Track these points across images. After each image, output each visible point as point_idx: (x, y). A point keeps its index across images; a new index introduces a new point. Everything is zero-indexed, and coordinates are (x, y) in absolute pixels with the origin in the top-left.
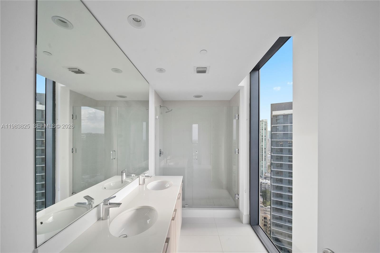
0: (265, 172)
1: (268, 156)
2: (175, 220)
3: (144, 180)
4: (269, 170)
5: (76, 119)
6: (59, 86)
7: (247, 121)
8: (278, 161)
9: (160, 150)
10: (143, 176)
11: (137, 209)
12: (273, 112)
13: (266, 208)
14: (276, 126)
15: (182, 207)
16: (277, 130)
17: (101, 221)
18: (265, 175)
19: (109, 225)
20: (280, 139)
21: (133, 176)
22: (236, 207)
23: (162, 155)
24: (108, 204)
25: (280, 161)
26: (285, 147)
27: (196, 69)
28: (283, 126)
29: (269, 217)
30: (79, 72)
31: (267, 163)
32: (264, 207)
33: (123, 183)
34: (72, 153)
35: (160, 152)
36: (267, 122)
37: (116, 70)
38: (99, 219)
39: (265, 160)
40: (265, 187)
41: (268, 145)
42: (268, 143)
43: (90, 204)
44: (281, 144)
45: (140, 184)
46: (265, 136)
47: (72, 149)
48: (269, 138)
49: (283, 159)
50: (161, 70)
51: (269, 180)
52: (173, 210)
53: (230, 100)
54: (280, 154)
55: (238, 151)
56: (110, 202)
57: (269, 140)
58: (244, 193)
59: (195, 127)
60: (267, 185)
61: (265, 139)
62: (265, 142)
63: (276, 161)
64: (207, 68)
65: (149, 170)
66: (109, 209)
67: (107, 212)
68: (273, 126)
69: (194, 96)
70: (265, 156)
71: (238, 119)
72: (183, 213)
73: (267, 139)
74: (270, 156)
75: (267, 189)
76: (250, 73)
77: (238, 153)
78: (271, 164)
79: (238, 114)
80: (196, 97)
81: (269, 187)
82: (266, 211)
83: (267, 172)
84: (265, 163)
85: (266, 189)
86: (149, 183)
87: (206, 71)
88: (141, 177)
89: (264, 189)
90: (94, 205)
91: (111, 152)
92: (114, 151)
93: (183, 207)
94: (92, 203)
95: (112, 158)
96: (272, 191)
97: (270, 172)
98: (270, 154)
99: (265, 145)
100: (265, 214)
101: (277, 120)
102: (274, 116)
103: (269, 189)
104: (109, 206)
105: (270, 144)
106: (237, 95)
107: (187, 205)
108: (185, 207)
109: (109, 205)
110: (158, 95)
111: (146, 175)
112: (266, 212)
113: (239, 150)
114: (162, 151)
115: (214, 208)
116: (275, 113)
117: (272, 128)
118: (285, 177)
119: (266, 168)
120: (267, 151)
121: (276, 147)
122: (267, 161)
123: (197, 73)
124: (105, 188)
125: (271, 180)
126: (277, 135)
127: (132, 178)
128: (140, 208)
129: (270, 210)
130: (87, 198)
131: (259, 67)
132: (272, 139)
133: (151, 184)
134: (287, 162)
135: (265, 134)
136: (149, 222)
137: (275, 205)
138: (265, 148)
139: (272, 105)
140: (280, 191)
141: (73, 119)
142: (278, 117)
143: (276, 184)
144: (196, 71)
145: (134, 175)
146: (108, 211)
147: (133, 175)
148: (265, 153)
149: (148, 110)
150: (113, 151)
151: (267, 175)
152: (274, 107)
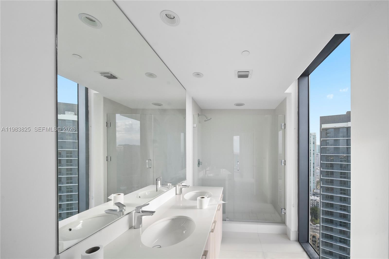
0: (313, 188)
1: (317, 171)
2: (214, 232)
3: (181, 189)
4: (319, 186)
5: (110, 127)
6: (92, 93)
7: (295, 130)
8: (328, 177)
9: (199, 160)
10: (179, 185)
11: (173, 219)
12: (322, 125)
13: (314, 226)
14: (326, 140)
15: (222, 220)
16: (327, 144)
17: (133, 230)
18: (313, 191)
19: (142, 234)
20: (330, 154)
21: (169, 186)
22: (283, 222)
23: (200, 165)
24: (140, 211)
25: (331, 177)
26: (337, 162)
27: (237, 72)
28: (334, 139)
29: (318, 235)
30: (112, 77)
31: (316, 179)
32: (312, 225)
33: (157, 192)
34: (107, 161)
35: (199, 162)
36: (315, 136)
37: (151, 75)
38: (131, 227)
39: (313, 176)
40: (313, 204)
41: (317, 159)
42: (317, 158)
43: (121, 211)
44: (332, 159)
45: (176, 194)
46: (314, 150)
47: (107, 157)
48: (318, 153)
49: (334, 175)
50: (198, 75)
51: (318, 197)
52: (213, 222)
53: (274, 109)
54: (330, 169)
55: (284, 163)
56: (142, 210)
57: (318, 154)
58: (292, 207)
59: (236, 139)
60: (316, 202)
61: (314, 153)
62: (313, 157)
63: (326, 177)
64: (250, 72)
65: (186, 180)
66: (141, 217)
67: (140, 221)
68: (322, 140)
69: (235, 105)
70: (314, 172)
71: (285, 128)
72: (223, 227)
73: (316, 154)
74: (319, 171)
75: (316, 206)
76: (298, 79)
77: (284, 165)
78: (321, 180)
79: (285, 122)
80: (237, 106)
81: (318, 204)
82: (315, 229)
83: (316, 188)
84: (313, 179)
85: (314, 206)
86: (186, 193)
87: (248, 75)
88: (178, 187)
89: (313, 205)
90: (125, 213)
91: (147, 161)
92: (150, 160)
93: (224, 220)
94: (123, 210)
95: (147, 167)
96: (321, 209)
97: (319, 188)
98: (319, 169)
99: (313, 160)
100: (314, 233)
101: (327, 134)
102: (323, 129)
103: (318, 206)
104: (141, 214)
105: (319, 159)
106: (283, 104)
107: (228, 219)
108: (226, 221)
109: (142, 212)
110: (195, 103)
111: (183, 184)
112: (314, 231)
113: (286, 161)
114: (200, 161)
115: (258, 223)
116: (325, 126)
117: (322, 142)
118: (336, 194)
119: (315, 183)
120: (316, 166)
121: (327, 162)
122: (315, 176)
123: (238, 78)
124: (140, 197)
125: (320, 197)
126: (327, 149)
127: (168, 188)
128: (176, 218)
129: (319, 228)
130: (119, 204)
131: (309, 73)
132: (322, 154)
133: (188, 195)
134: (338, 178)
135: (313, 148)
136: (185, 232)
137: (324, 223)
138: (314, 163)
139: (321, 118)
140: (330, 208)
141: (107, 126)
142: (328, 130)
143: (326, 201)
144: (237, 76)
145: (171, 184)
146: (141, 219)
147: (169, 184)
148: (314, 168)
149: (185, 118)
150: (148, 160)
151: (316, 192)
152: (324, 120)
